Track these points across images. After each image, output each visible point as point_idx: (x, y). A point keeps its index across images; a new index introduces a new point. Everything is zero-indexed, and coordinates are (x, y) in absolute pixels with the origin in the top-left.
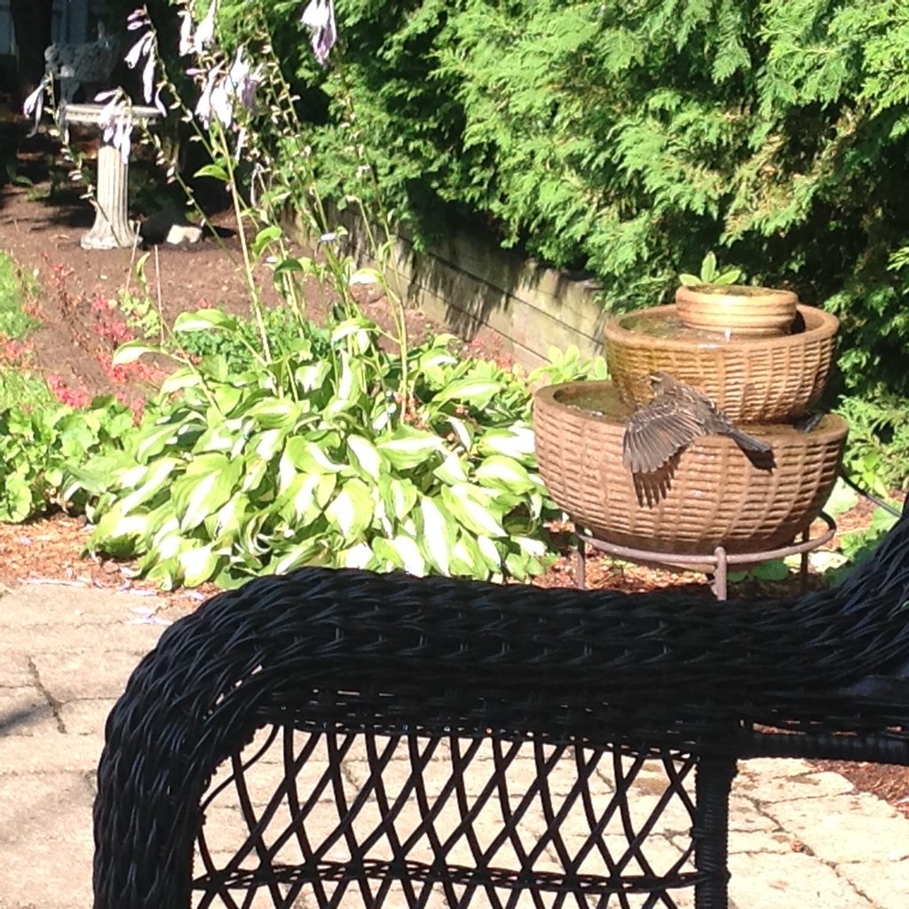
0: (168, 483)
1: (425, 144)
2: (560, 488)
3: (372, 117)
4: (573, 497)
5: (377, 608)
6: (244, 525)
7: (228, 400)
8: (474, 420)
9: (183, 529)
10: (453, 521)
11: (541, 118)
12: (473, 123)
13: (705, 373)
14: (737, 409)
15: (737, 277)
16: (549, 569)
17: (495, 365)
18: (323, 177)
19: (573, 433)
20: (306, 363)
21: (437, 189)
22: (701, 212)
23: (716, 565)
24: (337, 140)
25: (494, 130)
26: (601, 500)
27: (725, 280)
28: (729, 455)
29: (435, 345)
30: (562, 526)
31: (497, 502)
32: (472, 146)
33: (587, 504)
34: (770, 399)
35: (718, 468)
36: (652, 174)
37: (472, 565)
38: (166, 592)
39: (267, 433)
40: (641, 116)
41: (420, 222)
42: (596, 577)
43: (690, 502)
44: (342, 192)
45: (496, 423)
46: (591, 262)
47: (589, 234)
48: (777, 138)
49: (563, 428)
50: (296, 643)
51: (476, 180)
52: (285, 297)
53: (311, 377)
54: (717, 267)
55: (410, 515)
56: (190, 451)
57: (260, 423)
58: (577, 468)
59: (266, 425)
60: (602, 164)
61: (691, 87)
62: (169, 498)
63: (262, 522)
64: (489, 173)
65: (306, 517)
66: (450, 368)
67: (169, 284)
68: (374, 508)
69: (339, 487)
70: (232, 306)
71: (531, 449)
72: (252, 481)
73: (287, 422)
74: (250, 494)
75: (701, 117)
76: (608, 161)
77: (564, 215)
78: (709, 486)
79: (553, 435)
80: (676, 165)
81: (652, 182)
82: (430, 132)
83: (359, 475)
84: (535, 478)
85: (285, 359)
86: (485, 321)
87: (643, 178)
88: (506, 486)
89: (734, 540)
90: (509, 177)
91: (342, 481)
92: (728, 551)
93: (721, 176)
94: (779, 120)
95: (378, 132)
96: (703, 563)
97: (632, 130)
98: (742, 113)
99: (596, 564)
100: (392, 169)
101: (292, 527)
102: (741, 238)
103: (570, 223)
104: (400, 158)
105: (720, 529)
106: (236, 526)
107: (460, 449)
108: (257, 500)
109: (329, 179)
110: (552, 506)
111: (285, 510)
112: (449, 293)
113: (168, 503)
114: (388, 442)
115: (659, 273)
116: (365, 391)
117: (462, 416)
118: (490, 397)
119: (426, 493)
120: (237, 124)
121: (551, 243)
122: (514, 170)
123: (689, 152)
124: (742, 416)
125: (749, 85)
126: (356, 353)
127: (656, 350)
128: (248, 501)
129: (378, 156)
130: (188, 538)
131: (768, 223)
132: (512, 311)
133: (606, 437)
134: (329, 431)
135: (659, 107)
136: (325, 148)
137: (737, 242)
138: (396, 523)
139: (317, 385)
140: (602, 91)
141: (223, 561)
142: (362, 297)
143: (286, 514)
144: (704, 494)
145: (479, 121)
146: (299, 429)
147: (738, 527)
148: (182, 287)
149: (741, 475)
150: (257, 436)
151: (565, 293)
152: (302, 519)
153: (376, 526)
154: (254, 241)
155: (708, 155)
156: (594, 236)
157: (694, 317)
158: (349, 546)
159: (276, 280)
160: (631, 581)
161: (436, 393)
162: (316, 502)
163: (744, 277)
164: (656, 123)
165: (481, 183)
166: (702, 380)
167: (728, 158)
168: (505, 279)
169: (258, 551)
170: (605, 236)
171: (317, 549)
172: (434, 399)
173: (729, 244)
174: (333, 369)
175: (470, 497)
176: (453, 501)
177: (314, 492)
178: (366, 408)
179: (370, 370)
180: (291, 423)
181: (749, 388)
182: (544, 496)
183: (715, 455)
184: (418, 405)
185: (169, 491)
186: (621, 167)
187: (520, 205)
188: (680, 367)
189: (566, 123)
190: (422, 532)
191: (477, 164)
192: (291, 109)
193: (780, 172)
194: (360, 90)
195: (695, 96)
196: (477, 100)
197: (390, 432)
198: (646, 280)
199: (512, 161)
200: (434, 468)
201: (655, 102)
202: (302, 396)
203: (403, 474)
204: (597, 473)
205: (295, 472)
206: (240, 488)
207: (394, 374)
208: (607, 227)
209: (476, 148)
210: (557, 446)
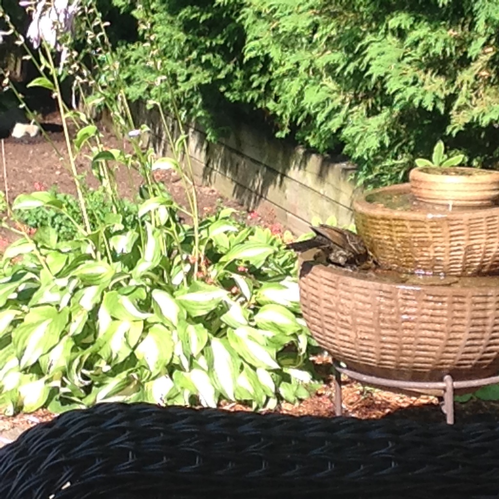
0: (9, 331)
1: (214, 57)
2: (320, 330)
3: (172, 36)
4: (331, 337)
5: (162, 435)
6: (70, 363)
7: (57, 263)
8: (252, 276)
9: (22, 366)
10: (236, 356)
11: (305, 36)
12: (251, 40)
13: (434, 237)
14: (459, 266)
15: (461, 160)
16: (313, 395)
17: (270, 231)
18: (135, 83)
19: (329, 286)
20: (119, 232)
21: (224, 92)
22: (430, 108)
23: (445, 390)
24: (145, 54)
25: (267, 46)
26: (353, 340)
27: (451, 162)
28: (454, 302)
29: (221, 216)
30: (325, 360)
31: (272, 341)
32: (251, 59)
33: (341, 343)
34: (485, 257)
35: (445, 312)
36: (392, 79)
37: (252, 392)
38: (9, 417)
39: (88, 289)
40: (382, 34)
41: (212, 118)
42: (351, 400)
43: (422, 340)
44: (149, 94)
45: (271, 278)
46: (346, 148)
47: (343, 127)
48: (491, 49)
49: (322, 283)
50: (98, 463)
51: (255, 84)
52: (101, 181)
53: (123, 244)
54: (445, 152)
55: (202, 352)
56: (27, 304)
57: (83, 281)
58: (333, 314)
59: (88, 282)
60: (352, 72)
61: (421, 10)
62: (10, 341)
63: (84, 360)
64: (265, 79)
65: (119, 355)
66: (233, 235)
67: (14, 170)
68: (173, 347)
69: (146, 331)
70: (64, 186)
71: (297, 299)
72: (77, 327)
73: (103, 280)
74: (75, 338)
75: (430, 34)
76: (357, 70)
77: (323, 112)
78: (438, 327)
79: (313, 287)
80: (411, 72)
81: (392, 86)
82: (217, 48)
83: (161, 321)
84: (301, 321)
85: (101, 229)
86: (264, 195)
87: (385, 83)
88: (279, 329)
89: (458, 370)
90: (281, 82)
91: (147, 327)
92: (454, 379)
93: (446, 80)
94: (492, 35)
95: (176, 48)
96: (435, 388)
97: (375, 45)
98: (462, 29)
99: (351, 389)
100: (189, 77)
101: (109, 363)
102: (462, 129)
103: (329, 118)
104: (195, 68)
105: (447, 361)
106: (64, 364)
107: (242, 299)
108: (81, 342)
109: (139, 85)
110: (314, 343)
111: (102, 350)
112: (235, 174)
113: (9, 346)
114: (184, 295)
115: (400, 156)
116: (165, 254)
117: (242, 273)
118: (265, 258)
119: (215, 335)
120: (61, 45)
121: (315, 134)
122: (284, 76)
123: (420, 61)
124: (464, 271)
125: (467, 7)
126: (158, 224)
127: (395, 219)
128: (73, 343)
129: (178, 66)
130: (26, 373)
131: (485, 117)
132: (285, 187)
133: (355, 289)
134: (138, 287)
135: (397, 26)
136: (136, 61)
137: (460, 132)
138: (191, 359)
139: (128, 250)
140: (351, 15)
141: (54, 391)
142: (166, 178)
143: (104, 353)
144: (433, 333)
145: (256, 38)
146: (114, 286)
147: (462, 360)
148: (24, 172)
149: (463, 318)
150: (80, 291)
151: (327, 172)
152: (117, 356)
153: (176, 361)
154: (76, 137)
155: (435, 63)
156: (347, 129)
157: (424, 193)
158: (154, 379)
159: (93, 167)
160: (379, 402)
161: (222, 255)
162: (127, 343)
163: (467, 159)
164: (395, 39)
165: (259, 87)
166: (431, 243)
167: (452, 66)
168: (280, 162)
169: (81, 382)
170: (356, 129)
171: (129, 381)
172: (221, 260)
173: (454, 133)
174: (140, 237)
175: (250, 337)
176: (237, 341)
177: (126, 336)
178: (166, 267)
179: (169, 238)
180: (107, 280)
181: (469, 249)
182: (309, 336)
183: (443, 302)
184: (208, 265)
185: (10, 336)
186: (367, 74)
187: (289, 104)
188: (414, 232)
189: (324, 39)
190: (212, 366)
191: (255, 73)
192: (103, 33)
193: (493, 76)
194: (163, 15)
195: (425, 17)
196: (254, 22)
197: (186, 287)
198: (389, 162)
199: (282, 70)
200: (221, 315)
201: (393, 23)
202: (115, 259)
203: (197, 320)
204: (349, 318)
205: (111, 320)
206: (67, 333)
207: (188, 241)
208: (357, 121)
209: (254, 60)
210: (317, 297)
